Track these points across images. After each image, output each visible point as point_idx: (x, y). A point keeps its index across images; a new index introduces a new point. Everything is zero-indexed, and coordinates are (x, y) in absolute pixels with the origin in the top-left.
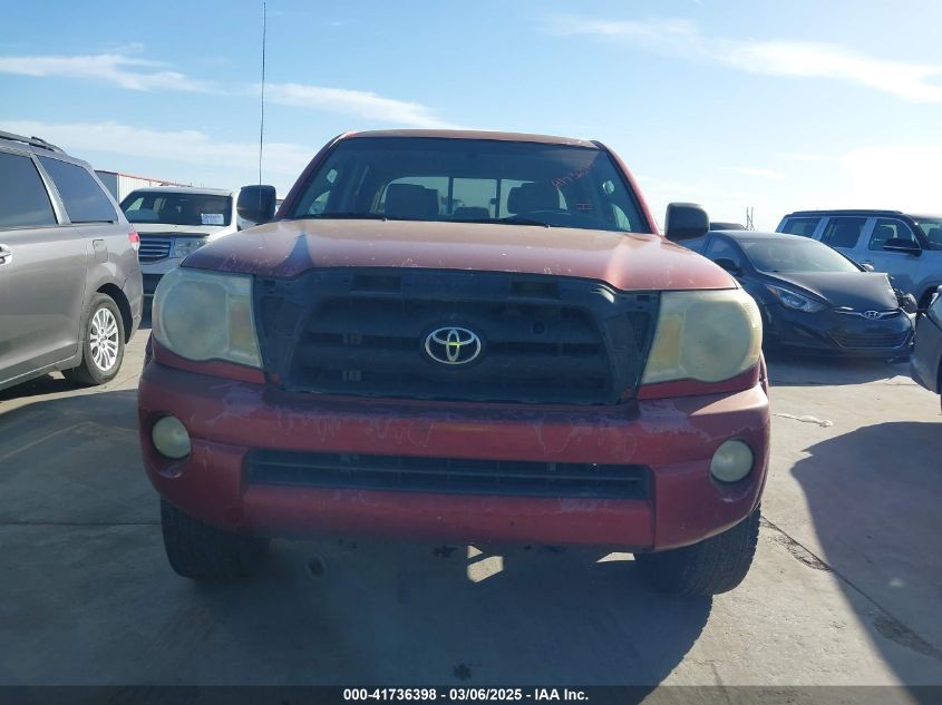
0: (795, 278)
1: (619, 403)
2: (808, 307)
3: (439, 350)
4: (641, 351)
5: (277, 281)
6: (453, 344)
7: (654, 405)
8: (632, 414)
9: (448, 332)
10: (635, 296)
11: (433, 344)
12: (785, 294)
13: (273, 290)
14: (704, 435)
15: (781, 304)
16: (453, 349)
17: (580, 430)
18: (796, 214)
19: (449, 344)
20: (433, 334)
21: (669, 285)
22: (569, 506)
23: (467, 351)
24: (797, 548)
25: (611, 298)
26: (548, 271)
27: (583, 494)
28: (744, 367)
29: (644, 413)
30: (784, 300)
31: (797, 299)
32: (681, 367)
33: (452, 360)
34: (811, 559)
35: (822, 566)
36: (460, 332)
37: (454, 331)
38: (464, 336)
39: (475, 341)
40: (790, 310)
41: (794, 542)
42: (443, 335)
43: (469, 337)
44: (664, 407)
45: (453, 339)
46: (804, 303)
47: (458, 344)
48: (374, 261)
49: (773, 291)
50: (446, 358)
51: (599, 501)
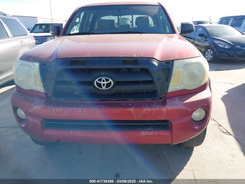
0: (223, 38)
1: (160, 99)
2: (226, 47)
3: (99, 85)
4: (167, 81)
5: (47, 64)
6: (104, 83)
7: (171, 100)
8: (164, 103)
9: (101, 79)
10: (165, 62)
11: (97, 83)
12: (220, 43)
13: (45, 67)
14: (188, 109)
15: (219, 46)
16: (104, 85)
17: (147, 110)
18: (224, 18)
19: (102, 83)
20: (97, 80)
21: (177, 57)
22: (144, 133)
23: (109, 85)
24: (221, 127)
25: (156, 64)
26: (135, 56)
27: (149, 129)
28: (203, 83)
29: (168, 103)
30: (220, 45)
31: (223, 45)
32: (181, 85)
33: (104, 88)
34: (225, 131)
35: (228, 134)
36: (106, 79)
37: (103, 78)
38: (107, 80)
39: (111, 82)
40: (221, 48)
41: (220, 125)
42: (100, 80)
43: (108, 80)
44: (175, 100)
45: (104, 81)
46: (225, 46)
47: (105, 83)
48: (77, 55)
49: (216, 42)
50: (101, 87)
51: (154, 131)
